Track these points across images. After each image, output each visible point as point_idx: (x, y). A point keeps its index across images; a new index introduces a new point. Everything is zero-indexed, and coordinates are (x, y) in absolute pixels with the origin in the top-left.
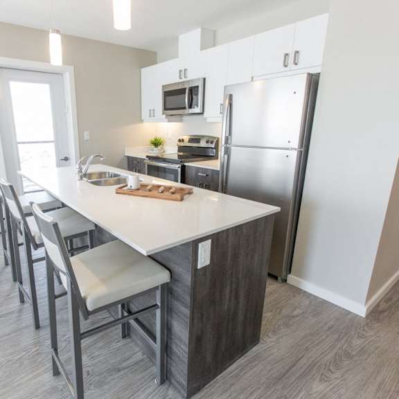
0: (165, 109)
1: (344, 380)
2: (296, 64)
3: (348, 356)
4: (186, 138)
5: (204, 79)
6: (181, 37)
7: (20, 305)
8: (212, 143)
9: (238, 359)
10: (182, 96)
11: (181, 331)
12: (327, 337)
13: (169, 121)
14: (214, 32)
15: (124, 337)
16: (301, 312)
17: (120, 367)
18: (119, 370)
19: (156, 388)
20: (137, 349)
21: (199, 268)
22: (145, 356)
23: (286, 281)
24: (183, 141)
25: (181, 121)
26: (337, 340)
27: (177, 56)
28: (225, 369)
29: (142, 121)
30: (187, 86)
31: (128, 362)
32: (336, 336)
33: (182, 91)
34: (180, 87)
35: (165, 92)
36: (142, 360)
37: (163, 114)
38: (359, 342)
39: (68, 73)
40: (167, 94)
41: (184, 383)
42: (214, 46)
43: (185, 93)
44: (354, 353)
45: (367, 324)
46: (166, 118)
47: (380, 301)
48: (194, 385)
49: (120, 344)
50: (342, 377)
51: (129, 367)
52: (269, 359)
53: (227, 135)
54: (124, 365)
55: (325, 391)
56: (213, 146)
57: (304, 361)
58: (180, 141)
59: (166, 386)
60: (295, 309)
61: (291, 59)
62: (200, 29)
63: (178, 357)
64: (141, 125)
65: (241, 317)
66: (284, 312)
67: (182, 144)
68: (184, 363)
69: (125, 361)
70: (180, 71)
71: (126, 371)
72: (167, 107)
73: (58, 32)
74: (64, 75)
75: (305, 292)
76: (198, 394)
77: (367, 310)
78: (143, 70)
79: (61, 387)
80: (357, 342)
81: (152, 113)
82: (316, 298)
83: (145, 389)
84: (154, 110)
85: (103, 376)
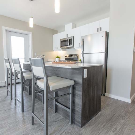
0: (61, 46)
1: (129, 119)
2: (101, 31)
3: (129, 113)
4: (68, 56)
5: (74, 37)
6: (66, 26)
7: (15, 106)
8: (76, 56)
9: (95, 116)
10: (67, 42)
11: (79, 101)
12: (121, 108)
13: (62, 50)
14: (76, 24)
15: (55, 112)
16: (111, 103)
17: (56, 121)
18: (56, 122)
19: (70, 126)
20: (61, 115)
21: (84, 78)
22: (64, 117)
23: (105, 95)
24: (67, 56)
25: (66, 50)
26: (124, 109)
27: (65, 31)
28: (92, 118)
29: (53, 51)
30: (68, 39)
31: (58, 119)
32: (124, 108)
33: (67, 41)
34: (66, 39)
35: (61, 41)
36: (63, 118)
37: (60, 48)
38: (131, 109)
39: (30, 34)
40: (62, 42)
41: (80, 121)
42: (76, 27)
43: (68, 41)
44: (130, 112)
45: (132, 104)
46: (61, 49)
47: (134, 99)
48: (83, 122)
49: (54, 115)
50: (129, 118)
51: (58, 121)
52: (105, 115)
53: (83, 50)
54: (57, 120)
55: (125, 122)
56: (77, 57)
57: (116, 115)
58: (66, 56)
59: (73, 125)
60: (109, 102)
61: (99, 30)
62: (71, 24)
63: (78, 111)
64: (53, 52)
65: (95, 100)
66: (106, 103)
67: (66, 57)
68: (80, 113)
69: (57, 119)
70: (66, 35)
71: (58, 122)
72: (62, 46)
73: (32, 17)
74: (29, 35)
75: (111, 98)
76: (84, 126)
77: (131, 100)
78: (53, 35)
79: (35, 128)
80: (130, 109)
81: (57, 48)
82: (115, 99)
83: (66, 126)
84: (57, 47)
85: (50, 124)
